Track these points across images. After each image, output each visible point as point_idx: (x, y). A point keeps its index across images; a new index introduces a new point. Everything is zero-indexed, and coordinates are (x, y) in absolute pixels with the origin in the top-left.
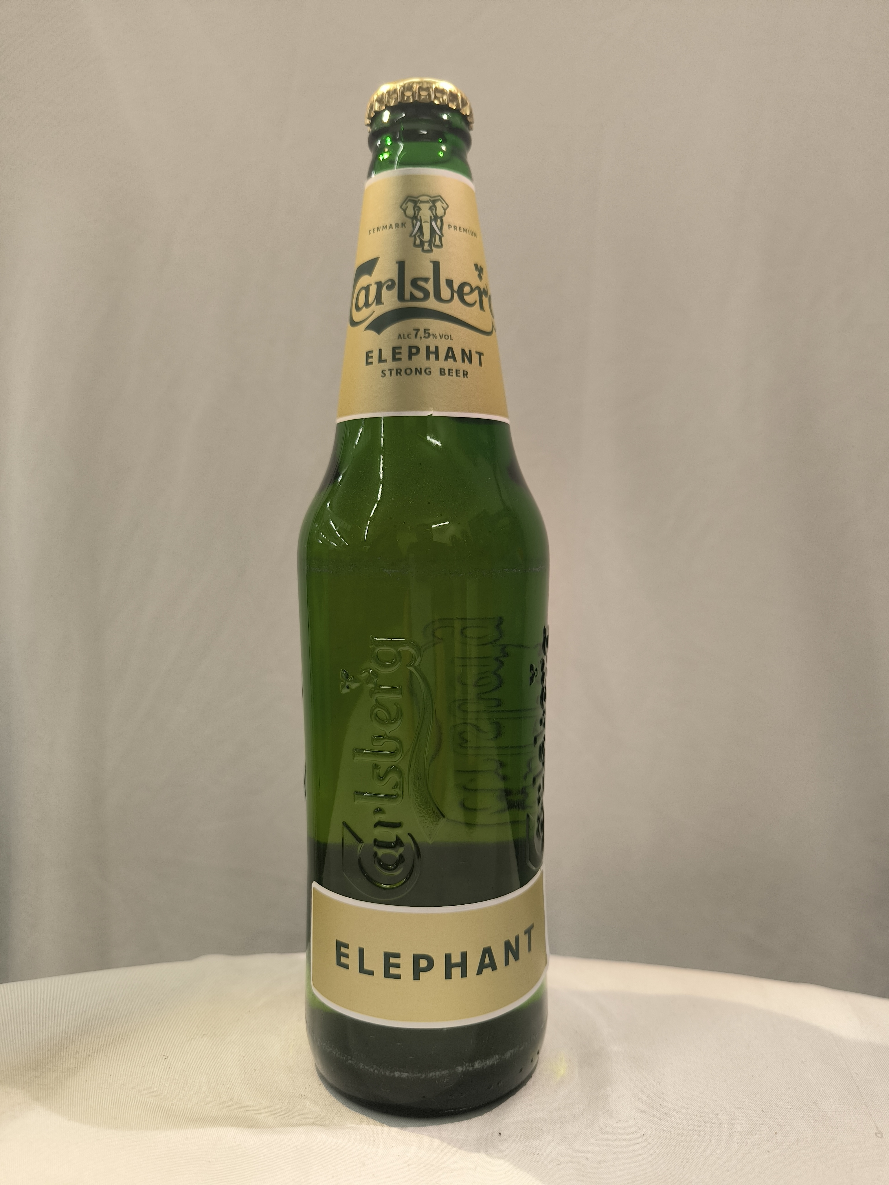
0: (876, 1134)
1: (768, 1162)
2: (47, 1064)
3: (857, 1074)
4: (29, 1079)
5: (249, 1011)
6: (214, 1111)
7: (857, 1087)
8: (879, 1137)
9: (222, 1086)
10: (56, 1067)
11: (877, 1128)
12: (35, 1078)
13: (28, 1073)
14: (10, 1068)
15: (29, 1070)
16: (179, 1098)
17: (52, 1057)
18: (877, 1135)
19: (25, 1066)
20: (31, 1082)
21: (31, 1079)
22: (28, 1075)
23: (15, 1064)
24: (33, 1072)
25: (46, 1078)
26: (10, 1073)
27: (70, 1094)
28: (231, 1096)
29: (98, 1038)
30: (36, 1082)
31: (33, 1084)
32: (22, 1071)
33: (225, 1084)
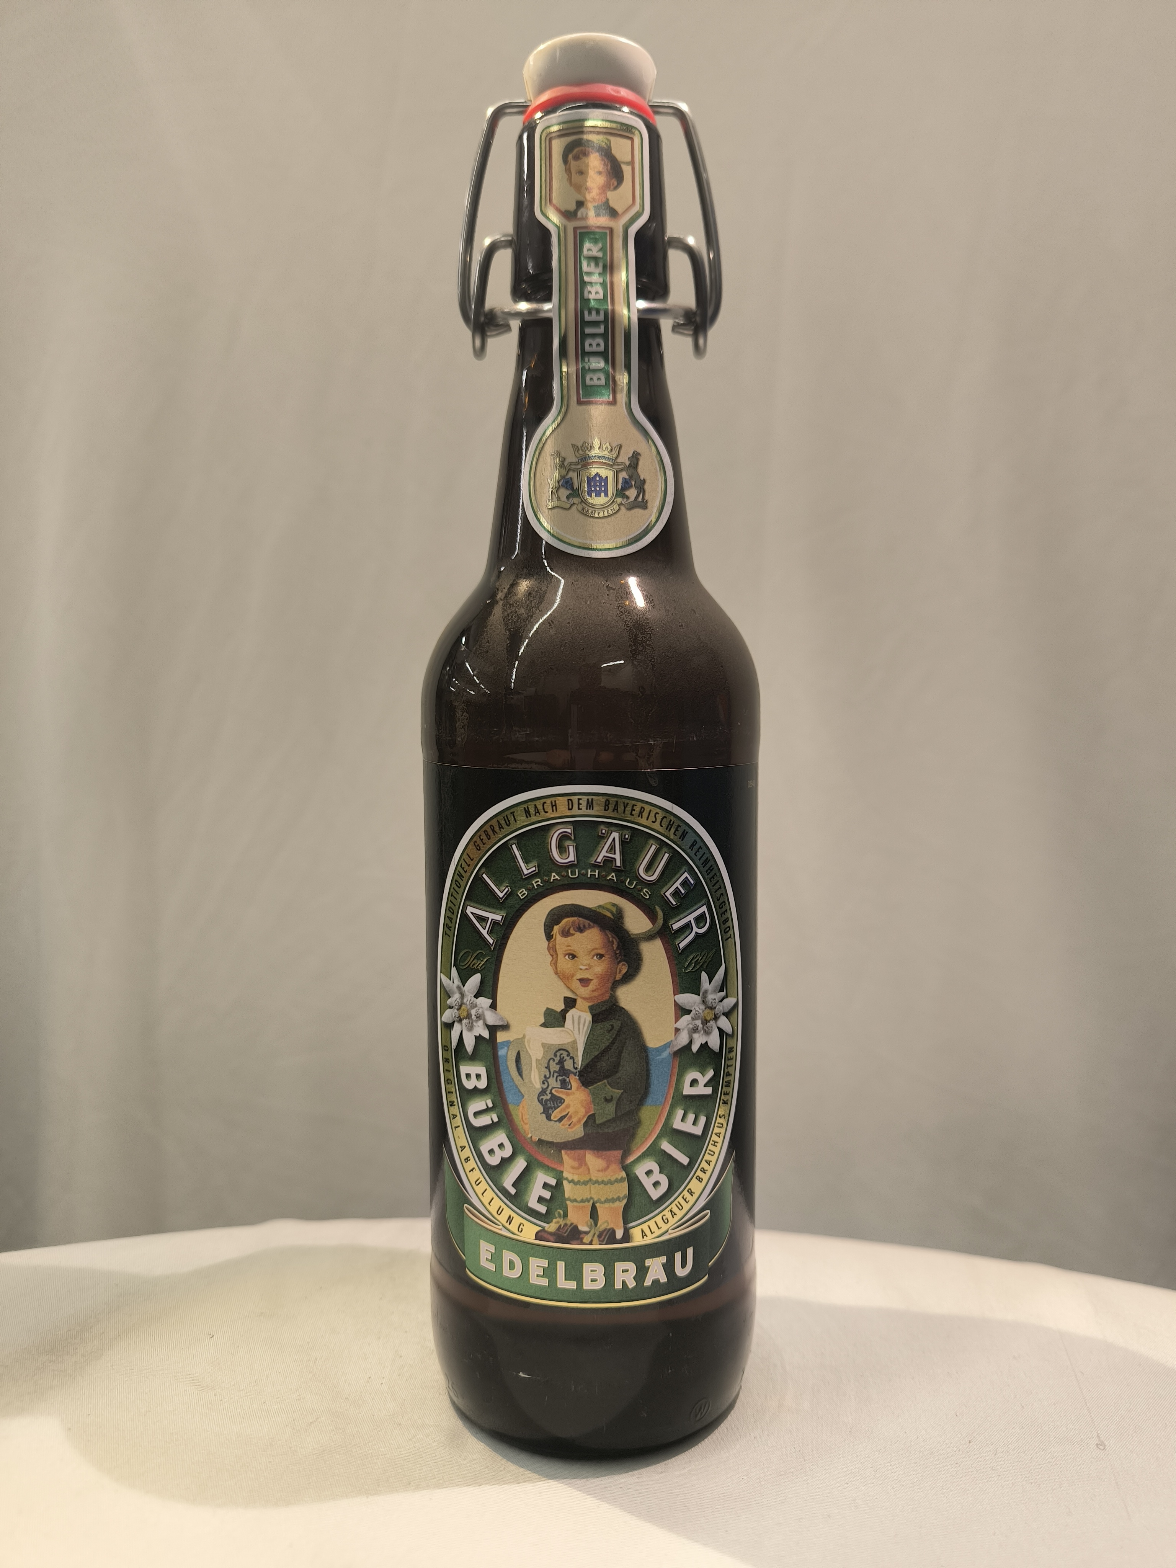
0: (1097, 1445)
1: (955, 1476)
2: (65, 1346)
3: (1083, 1373)
4: (42, 1364)
5: (321, 1287)
6: (267, 1402)
7: (1080, 1388)
8: (1100, 1449)
9: (278, 1373)
10: (76, 1349)
11: (1098, 1436)
12: (50, 1363)
13: (41, 1356)
14: (19, 1350)
15: (42, 1353)
16: (224, 1387)
17: (72, 1338)
18: (1099, 1446)
19: (39, 1349)
20: (44, 1367)
21: (45, 1364)
22: (41, 1358)
23: (26, 1346)
24: (47, 1356)
25: (63, 1363)
26: (20, 1356)
27: (91, 1382)
28: (289, 1386)
29: (130, 1316)
30: (51, 1367)
31: (46, 1370)
32: (34, 1354)
33: (282, 1372)
